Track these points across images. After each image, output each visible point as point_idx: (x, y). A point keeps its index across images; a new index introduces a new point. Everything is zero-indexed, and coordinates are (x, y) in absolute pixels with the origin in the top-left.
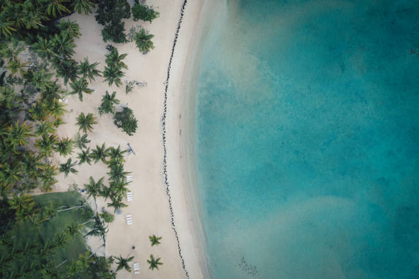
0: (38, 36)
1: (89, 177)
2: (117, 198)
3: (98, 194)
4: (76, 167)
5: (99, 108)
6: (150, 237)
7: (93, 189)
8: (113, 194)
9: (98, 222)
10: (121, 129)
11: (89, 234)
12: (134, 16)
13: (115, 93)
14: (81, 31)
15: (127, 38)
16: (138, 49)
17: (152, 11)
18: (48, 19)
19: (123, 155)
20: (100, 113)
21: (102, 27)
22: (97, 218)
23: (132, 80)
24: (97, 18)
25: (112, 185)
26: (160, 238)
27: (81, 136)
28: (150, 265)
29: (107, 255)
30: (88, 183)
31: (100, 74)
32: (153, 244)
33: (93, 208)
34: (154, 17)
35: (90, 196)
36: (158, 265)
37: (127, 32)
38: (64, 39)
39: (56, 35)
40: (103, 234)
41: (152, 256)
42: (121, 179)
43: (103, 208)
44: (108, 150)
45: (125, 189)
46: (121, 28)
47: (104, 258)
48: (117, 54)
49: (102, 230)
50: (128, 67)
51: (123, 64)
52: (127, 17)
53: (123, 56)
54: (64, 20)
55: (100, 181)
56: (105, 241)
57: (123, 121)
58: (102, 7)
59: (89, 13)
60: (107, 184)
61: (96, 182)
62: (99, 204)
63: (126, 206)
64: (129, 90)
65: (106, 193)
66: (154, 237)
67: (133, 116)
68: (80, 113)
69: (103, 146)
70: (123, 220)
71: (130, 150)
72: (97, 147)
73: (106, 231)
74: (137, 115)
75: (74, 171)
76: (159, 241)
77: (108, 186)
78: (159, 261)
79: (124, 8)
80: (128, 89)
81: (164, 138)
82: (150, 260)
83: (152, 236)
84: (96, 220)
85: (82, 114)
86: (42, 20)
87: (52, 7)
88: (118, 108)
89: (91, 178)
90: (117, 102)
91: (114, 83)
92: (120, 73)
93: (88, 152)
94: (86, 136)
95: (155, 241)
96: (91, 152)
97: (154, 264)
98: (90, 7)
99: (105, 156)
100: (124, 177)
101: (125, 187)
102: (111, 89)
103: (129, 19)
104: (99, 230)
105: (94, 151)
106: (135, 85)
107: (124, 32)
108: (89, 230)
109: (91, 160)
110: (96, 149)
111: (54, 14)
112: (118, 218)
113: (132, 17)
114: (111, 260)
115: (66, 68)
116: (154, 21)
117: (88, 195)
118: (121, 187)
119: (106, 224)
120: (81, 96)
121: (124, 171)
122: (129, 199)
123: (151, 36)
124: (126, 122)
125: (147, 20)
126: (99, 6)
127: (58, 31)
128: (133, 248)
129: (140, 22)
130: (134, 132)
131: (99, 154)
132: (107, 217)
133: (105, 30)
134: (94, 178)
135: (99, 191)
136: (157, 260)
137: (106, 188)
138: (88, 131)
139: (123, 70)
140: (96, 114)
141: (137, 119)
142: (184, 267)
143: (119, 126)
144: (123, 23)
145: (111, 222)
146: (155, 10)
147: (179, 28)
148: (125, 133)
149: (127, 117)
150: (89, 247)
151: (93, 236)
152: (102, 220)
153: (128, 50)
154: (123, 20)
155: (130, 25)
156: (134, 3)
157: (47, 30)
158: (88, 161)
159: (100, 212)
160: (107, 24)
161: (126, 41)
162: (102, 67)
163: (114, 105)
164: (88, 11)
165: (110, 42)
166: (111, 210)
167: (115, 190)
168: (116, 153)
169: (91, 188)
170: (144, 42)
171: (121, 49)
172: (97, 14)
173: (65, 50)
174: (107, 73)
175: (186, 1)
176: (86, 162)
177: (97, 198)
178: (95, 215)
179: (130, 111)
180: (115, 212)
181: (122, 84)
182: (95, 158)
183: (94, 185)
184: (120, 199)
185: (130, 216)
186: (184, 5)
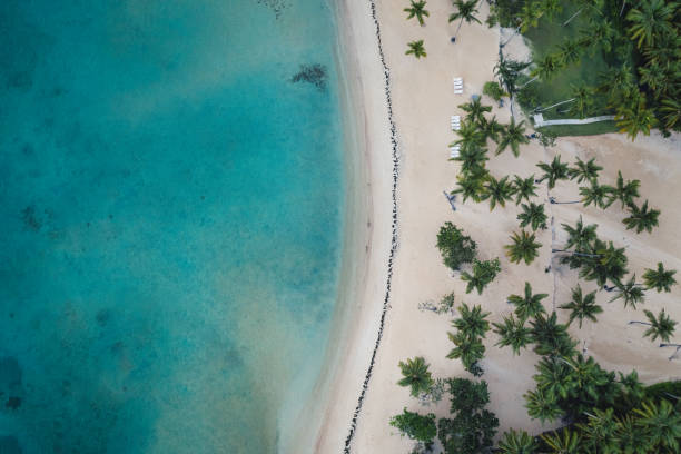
0: (596, 397)
1: (520, 157)
2: (476, 119)
3: (506, 130)
4: (540, 173)
5: (499, 270)
6: (424, 55)
7: (513, 136)
8: (481, 127)
9: (510, 83)
10: (464, 234)
11: (526, 66)
12: (433, 423)
13: (468, 292)
14: (525, 402)
15: (447, 386)
16: (426, 363)
17: (402, 428)
18: (577, 425)
19: (460, 187)
20: (497, 262)
21: (489, 407)
22: (512, 90)
23: (443, 315)
24: (495, 422)
25: (483, 142)
26: (408, 53)
27: (530, 224)
28: (424, 8)
29: (497, 29)
30: (522, 147)
31: (495, 328)
32: (422, 42)
33: (517, 107)
34: (399, 418)
35: (520, 125)
36: (411, 7)
37: (448, 397)
38: (552, 389)
39: (565, 395)
40: (503, 65)
41: (421, 21)
42: (467, 149)
43: (501, 106)
44: (484, 198)
45: (461, 133)
46: (456, 405)
47: (502, 26)
48: (463, 359)
49: (503, 71)
50: (447, 336)
51: (455, 339)
52: (445, 421)
53: (453, 355)
54: (553, 423)
55: (503, 147)
56: (501, 53)
57: (461, 246)
58: (488, 442)
59: (509, 432)
60: (492, 145)
61: (509, 147)
62: (505, 113)
63: (460, 107)
64: (448, 298)
65: (492, 129)
66: (418, 55)
67: (443, 255)
68: (533, 263)
69: (493, 205)
70: (468, 85)
71: (452, 199)
72: (503, 204)
73: (497, 70)
74: (437, 257)
75: (544, 167)
76: (410, 48)
77: (489, 139)
78: (409, 14)
79: (448, 437)
80: (450, 300)
81: (395, 217)
82: (423, 16)
83: (421, 57)
84: (513, 87)
85: (527, 262)
86: (588, 421)
87: (570, 443)
88: (469, 269)
89: (516, 154)
90: (466, 276)
91: (471, 310)
92: (460, 325)
93: (520, 196)
94: (523, 225)
95: (417, 49)
96: (514, 197)
97: (417, 10)
98: (505, 441)
99: (490, 188)
100: (463, 152)
101: (461, 138)
102: (474, 299)
103: (441, 417)
104: (509, 71)
105: (508, 198)
106: (439, 307)
107: (452, 397)
108: (525, 72)
109: (514, 184)
110: (507, 202)
111: (567, 433)
112: (475, 89)
113: (437, 421)
114: (491, 22)
115: (551, 340)
116: (401, 413)
117: (524, 126)
118: (466, 134)
119: (497, 80)
120: (528, 289)
121: (462, 162)
122: (457, 119)
123: (403, 383)
124: (455, 246)
125: (411, 414)
126: (491, 443)
127: (561, 402)
128: (453, 40)
129: (424, 412)
130: (443, 228)
131: (500, 192)
132: (493, 90)
133: (483, 403)
134: (513, 156)
135: (504, 133)
136: (413, 15)
137: (493, 138)
138: (520, 234)
139: (455, 331)
140: (505, 262)
141: (438, 248)
142: (373, 6)
143: (468, 238)
144: (452, 412)
145: (488, 83)
146: (397, 430)
147: (361, 399)
148: (458, 228)
149: (453, 254)
150: (527, 44)
151: (519, 61)
152: (504, 87)
153: (445, 366)
154: (453, 416)
155: (442, 408)
156: (433, 446)
157: (581, 407)
158: (519, 182)
159: (506, 99)
160: (479, 411)
161: (450, 381)
162: (490, 339)
163: (472, 275)
164: (511, 435)
165: (476, 380)
166: (486, 101)
167: (478, 135)
168: (469, 189)
169: (516, 137)
170: (416, 376)
171: (457, 368)
172: (494, 429)
173: (553, 371)
174: (480, 327)
175: (347, 443)
176: (523, 179)
177: (508, 122)
178: (515, 95)
179: (447, 262)
180: (480, 98)
181: (460, 308)
182: (509, 187)
183: (512, 142)
184: (471, 118)
185: (456, 92)
186: (350, 437)
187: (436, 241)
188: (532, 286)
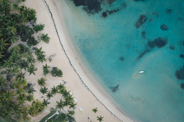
0: (4, 61)
2: (71, 104)
3: (63, 106)
4: (48, 101)
5: (44, 74)
6: (93, 110)
7: (60, 105)
8: (69, 103)
9: (69, 117)
10: (57, 77)
12: (36, 31)
13: (46, 64)
15: (38, 41)
16: (45, 42)
17: (41, 25)
18: (4, 52)
19: (64, 86)
20: (45, 75)
21: (26, 43)
22: (68, 116)
23: (49, 56)
25: (66, 100)
26: (96, 108)
27: (43, 88)
28: (99, 121)
30: (57, 104)
31: (36, 61)
32: (95, 113)
33: (64, 113)
34: (43, 27)
35: (60, 109)
36: (102, 119)
37: (36, 39)
39: (10, 56)
40: (74, 120)
41: (98, 117)
42: (68, 95)
43: (68, 110)
44: (57, 87)
45: (72, 98)
46: (33, 39)
48: (38, 49)
49: (73, 119)
50: (45, 52)
51: (43, 52)
52: (33, 33)
53: (41, 49)
54: (10, 48)
57: (56, 74)
58: (21, 35)
59: (18, 40)
60: (64, 100)
61: (59, 102)
62: (66, 110)
63: (76, 104)
64: (51, 60)
65: (66, 104)
66: (94, 109)
67: (58, 69)
68: (37, 80)
69: (54, 87)
70: (78, 110)
71: (65, 82)
72: (52, 89)
73: (74, 118)
74: (59, 68)
75: (49, 103)
76: (97, 110)
77: (65, 101)
78: (102, 117)
79: (30, 30)
80: (50, 60)
81: (75, 70)
82: (98, 119)
83: (93, 109)
85: (39, 80)
86: (2, 54)
87: (2, 46)
88: (50, 69)
89: (57, 102)
90: (49, 67)
91: (43, 61)
92: (44, 56)
93: (49, 93)
94: (45, 87)
95: (95, 111)
96: (51, 92)
97: (100, 119)
98: (17, 38)
99: (57, 90)
100: (69, 94)
101: (72, 97)
102: (44, 64)
104: (71, 119)
105: (51, 91)
106: (52, 57)
107: (35, 40)
109: (53, 95)
111: (5, 48)
112: (76, 111)
116: (44, 28)
117: (59, 109)
118: (70, 98)
119: (73, 116)
120: (34, 74)
121: (68, 92)
122: (76, 101)
123: (47, 35)
124: (57, 73)
125: (41, 30)
126: (20, 36)
127: (10, 54)
128: (89, 118)
129: (39, 32)
130: (62, 75)
131: (54, 91)
132: (72, 113)
133: (28, 43)
134: (58, 101)
135: (63, 105)
136: (101, 117)
137: (64, 102)
138: (44, 85)
139: (44, 54)
140: (44, 77)
142: (112, 114)
143: (55, 76)
144: (33, 36)
145: (74, 113)
146: (42, 24)
147: (55, 26)
148: (59, 77)
149: (56, 71)
152: (70, 115)
153: (42, 45)
154: (32, 35)
155: (36, 36)
156: (33, 26)
157: (6, 56)
158: (52, 96)
159: (68, 113)
160: (27, 40)
161: (38, 42)
163: (49, 69)
165: (32, 47)
166: (72, 109)
167: (68, 101)
168: (61, 87)
169: (59, 105)
170: (45, 38)
171: (38, 46)
172: (21, 39)
174: (38, 58)
175: (52, 14)
176: (51, 97)
177: (64, 108)
178: (67, 115)
179: (56, 68)
180: (73, 109)
181: (46, 60)
182: (53, 93)
183: (60, 104)
184: (72, 103)
185: (80, 107)
186: (52, 16)
187: (62, 71)
188: (34, 75)
